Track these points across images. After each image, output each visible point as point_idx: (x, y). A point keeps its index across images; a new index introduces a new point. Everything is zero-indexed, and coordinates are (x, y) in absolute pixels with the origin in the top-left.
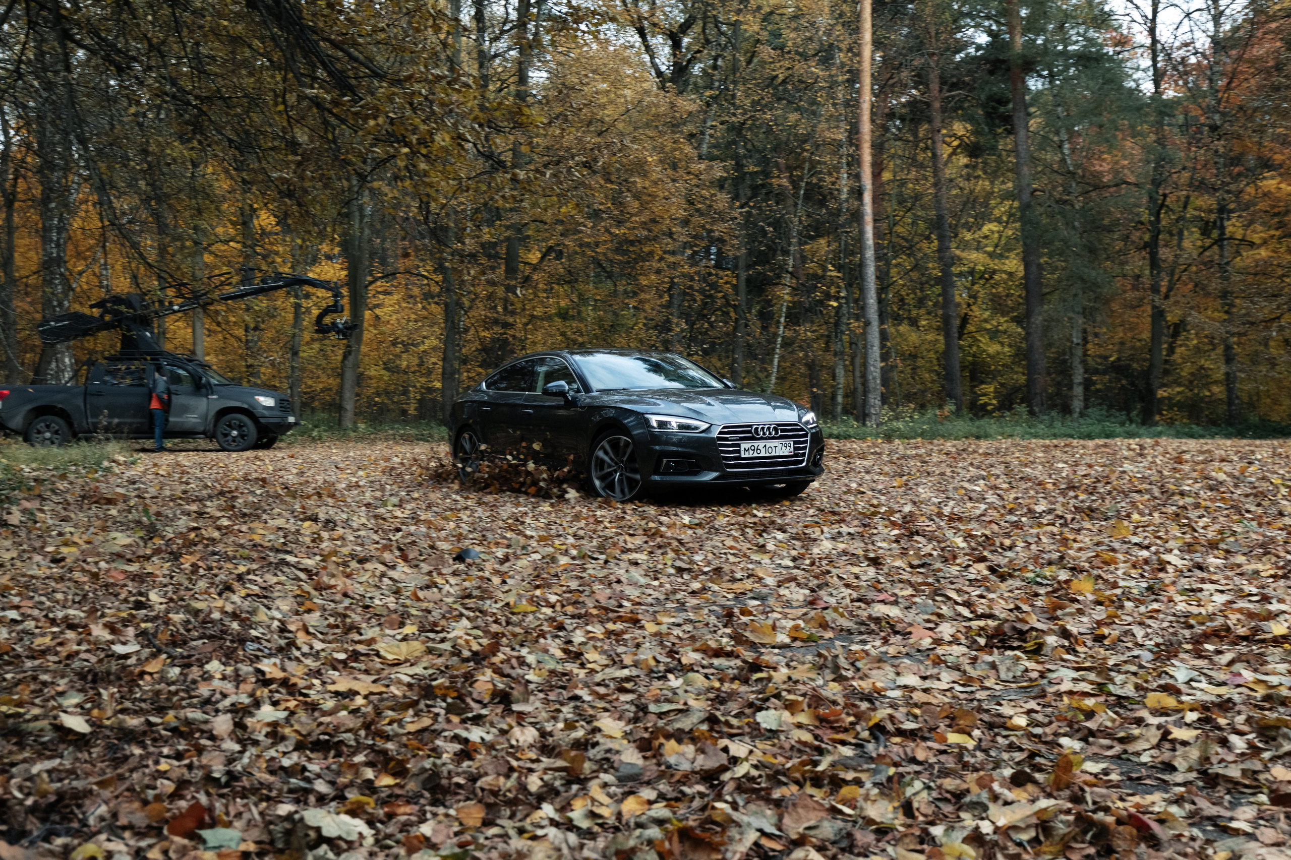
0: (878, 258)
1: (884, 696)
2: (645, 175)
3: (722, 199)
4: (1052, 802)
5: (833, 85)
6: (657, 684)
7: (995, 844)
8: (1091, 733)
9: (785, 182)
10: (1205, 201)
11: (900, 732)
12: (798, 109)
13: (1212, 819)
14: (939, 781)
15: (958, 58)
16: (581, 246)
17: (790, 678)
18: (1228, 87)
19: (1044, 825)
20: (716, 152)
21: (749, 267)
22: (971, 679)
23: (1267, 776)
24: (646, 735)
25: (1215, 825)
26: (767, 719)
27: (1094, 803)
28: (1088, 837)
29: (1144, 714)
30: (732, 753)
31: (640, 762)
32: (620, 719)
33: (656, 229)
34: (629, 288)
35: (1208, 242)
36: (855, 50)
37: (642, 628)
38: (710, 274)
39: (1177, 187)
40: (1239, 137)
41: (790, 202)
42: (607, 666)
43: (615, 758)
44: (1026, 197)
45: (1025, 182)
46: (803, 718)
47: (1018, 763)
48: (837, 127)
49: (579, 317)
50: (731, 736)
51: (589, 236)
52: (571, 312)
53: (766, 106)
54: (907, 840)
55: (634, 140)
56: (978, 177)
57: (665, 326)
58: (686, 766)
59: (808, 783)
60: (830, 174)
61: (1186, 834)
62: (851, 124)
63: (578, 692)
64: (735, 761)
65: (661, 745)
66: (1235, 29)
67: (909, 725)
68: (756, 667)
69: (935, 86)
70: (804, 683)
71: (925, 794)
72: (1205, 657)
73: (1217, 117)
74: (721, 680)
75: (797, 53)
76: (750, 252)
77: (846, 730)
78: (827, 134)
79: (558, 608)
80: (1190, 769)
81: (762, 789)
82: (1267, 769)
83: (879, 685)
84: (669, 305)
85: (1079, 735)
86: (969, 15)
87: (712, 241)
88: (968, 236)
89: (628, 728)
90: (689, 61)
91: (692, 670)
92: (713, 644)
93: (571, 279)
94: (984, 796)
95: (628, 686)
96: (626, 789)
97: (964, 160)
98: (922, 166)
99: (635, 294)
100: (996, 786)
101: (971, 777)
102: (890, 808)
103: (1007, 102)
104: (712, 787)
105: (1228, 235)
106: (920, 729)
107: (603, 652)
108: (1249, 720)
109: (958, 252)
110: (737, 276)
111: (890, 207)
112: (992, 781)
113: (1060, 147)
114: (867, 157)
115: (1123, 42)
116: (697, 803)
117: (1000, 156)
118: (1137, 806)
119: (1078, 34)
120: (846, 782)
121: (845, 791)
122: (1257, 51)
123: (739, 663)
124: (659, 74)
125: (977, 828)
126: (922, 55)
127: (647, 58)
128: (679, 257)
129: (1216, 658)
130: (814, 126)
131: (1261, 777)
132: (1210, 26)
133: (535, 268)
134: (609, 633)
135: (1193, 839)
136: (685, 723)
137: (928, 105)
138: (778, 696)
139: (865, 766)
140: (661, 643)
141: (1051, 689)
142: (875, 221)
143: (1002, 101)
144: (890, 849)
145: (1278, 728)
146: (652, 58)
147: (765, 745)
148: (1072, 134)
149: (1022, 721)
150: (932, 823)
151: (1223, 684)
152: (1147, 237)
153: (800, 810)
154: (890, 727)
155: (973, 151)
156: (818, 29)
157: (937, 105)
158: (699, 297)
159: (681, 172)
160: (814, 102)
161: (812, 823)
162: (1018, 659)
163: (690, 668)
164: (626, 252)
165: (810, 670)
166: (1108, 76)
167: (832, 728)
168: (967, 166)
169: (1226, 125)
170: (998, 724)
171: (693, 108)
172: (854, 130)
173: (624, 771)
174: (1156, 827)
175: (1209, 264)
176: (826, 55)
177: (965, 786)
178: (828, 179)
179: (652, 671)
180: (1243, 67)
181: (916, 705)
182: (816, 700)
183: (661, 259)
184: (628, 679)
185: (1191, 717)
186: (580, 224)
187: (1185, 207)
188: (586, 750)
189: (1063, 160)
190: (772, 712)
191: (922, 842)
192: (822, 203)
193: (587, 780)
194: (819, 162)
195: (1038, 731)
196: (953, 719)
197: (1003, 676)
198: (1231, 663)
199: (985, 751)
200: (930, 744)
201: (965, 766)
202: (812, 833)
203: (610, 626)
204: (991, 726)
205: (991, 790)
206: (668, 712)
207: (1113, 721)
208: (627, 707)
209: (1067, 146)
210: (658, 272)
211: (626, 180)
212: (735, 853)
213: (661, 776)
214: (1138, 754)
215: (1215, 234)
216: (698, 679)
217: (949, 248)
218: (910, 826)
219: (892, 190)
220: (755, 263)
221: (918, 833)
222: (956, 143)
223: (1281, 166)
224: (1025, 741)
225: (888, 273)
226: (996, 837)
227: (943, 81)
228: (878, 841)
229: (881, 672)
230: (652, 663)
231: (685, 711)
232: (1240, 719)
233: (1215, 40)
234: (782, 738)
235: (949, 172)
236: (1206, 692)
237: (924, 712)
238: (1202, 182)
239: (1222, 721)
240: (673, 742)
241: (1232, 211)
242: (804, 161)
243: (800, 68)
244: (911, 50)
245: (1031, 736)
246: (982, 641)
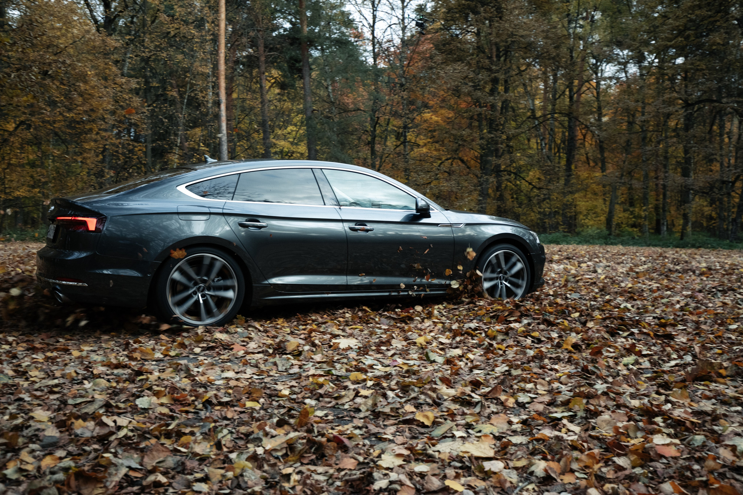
0: (229, 141)
1: (213, 384)
2: (86, 82)
3: (137, 101)
4: (297, 434)
5: (204, 41)
6: (76, 387)
7: (264, 459)
8: (321, 396)
9: (175, 94)
10: (397, 122)
11: (220, 404)
12: (183, 53)
13: (375, 435)
14: (238, 428)
15: (274, 34)
16: (43, 122)
17: (159, 378)
18: (408, 65)
19: (290, 446)
20: (132, 73)
21: (153, 141)
22: (263, 371)
23: (403, 410)
24: (64, 418)
25: (376, 437)
26: (142, 403)
27: (318, 432)
28: (313, 450)
29: (348, 384)
30: (118, 424)
31: (58, 435)
32: (48, 410)
33: (94, 116)
34: (77, 150)
35: (399, 143)
36: (216, 23)
37: (70, 354)
38: (129, 144)
39: (384, 114)
40: (413, 91)
41: (179, 106)
42: (44, 378)
43: (41, 434)
44: (309, 113)
45: (308, 105)
46: (164, 400)
47: (282, 415)
48: (206, 65)
49: (42, 165)
50: (119, 414)
51: (49, 117)
52: (37, 163)
53: (163, 49)
54: (216, 463)
55: (79, 61)
56: (285, 100)
57: (100, 174)
58: (88, 434)
59: (163, 437)
60: (202, 92)
61: (361, 443)
62: (213, 64)
63: (22, 396)
64: (119, 428)
65: (73, 423)
66: (412, 36)
67: (226, 399)
68: (139, 373)
69: (261, 48)
70: (168, 380)
71: (229, 436)
72: (381, 353)
73: (403, 80)
74: (118, 382)
75: (182, 20)
76: (154, 133)
77: (189, 405)
78: (200, 69)
79: (14, 345)
80: (367, 410)
81: (134, 443)
82: (403, 407)
83: (212, 378)
84: (103, 161)
85: (315, 397)
86: (280, 11)
87: (131, 125)
88: (280, 132)
89: (52, 416)
90: (115, 17)
91: (100, 377)
92: (114, 361)
93: (37, 142)
94: (261, 433)
95: (55, 389)
96: (46, 452)
97: (277, 91)
98: (254, 92)
99: (81, 154)
100: (267, 428)
101: (255, 424)
102: (209, 446)
103: (300, 62)
104: (103, 445)
105: (408, 140)
106: (231, 401)
107: (42, 370)
108: (397, 383)
109: (274, 141)
110: (146, 147)
111: (237, 112)
112: (266, 425)
113: (327, 88)
114: (223, 84)
115: (359, 36)
116: (92, 456)
117: (296, 90)
118: (340, 431)
119: (336, 29)
120: (185, 434)
121: (184, 439)
122: (421, 48)
123: (130, 371)
124: (96, 21)
125: (255, 451)
126: (254, 30)
127: (88, 12)
128: (109, 133)
129: (386, 353)
130: (192, 64)
131: (400, 411)
132: (400, 33)
133: (11, 134)
134: (47, 359)
135: (364, 445)
136: (90, 409)
137: (258, 58)
138: (150, 389)
139: (197, 424)
140: (82, 363)
141: (304, 374)
142: (228, 120)
143: (297, 61)
144: (206, 469)
145: (409, 386)
146: (91, 11)
147: (140, 418)
148: (334, 81)
149: (286, 392)
150: (231, 452)
151: (389, 366)
152: (369, 139)
153: (154, 453)
154: (214, 401)
155: (282, 86)
156: (194, 8)
157: (263, 59)
158: (122, 158)
159: (110, 82)
160: (192, 50)
161: (161, 459)
162: (289, 359)
163: (99, 376)
164: (74, 128)
165: (172, 372)
166: (351, 53)
167: (181, 404)
168: (279, 94)
169: (408, 85)
170: (274, 395)
171: (118, 45)
172: (216, 67)
173: (46, 441)
174: (346, 442)
175: (399, 154)
176: (200, 23)
177: (251, 430)
178: (200, 94)
179: (74, 380)
180: (415, 56)
181: (230, 388)
182: (174, 389)
183: (97, 133)
184: (56, 386)
185: (370, 383)
186: (43, 109)
187: (388, 124)
188: (22, 431)
189: (329, 96)
190: (146, 398)
191: (224, 463)
192: (198, 107)
193: (20, 449)
194: (195, 85)
195: (294, 396)
196: (250, 394)
197: (280, 369)
198: (393, 355)
199: (265, 410)
200: (236, 408)
201: (253, 418)
202: (161, 465)
203: (49, 354)
204: (270, 396)
205: (265, 430)
206: (81, 403)
207: (333, 388)
208: (54, 402)
209: (330, 88)
210: (96, 141)
211: (74, 84)
212: (112, 482)
213: (71, 441)
214: (343, 405)
215: (402, 139)
216: (103, 383)
217: (268, 138)
218: (219, 455)
219: (238, 103)
220: (157, 140)
221: (222, 458)
222: (273, 81)
223: (432, 107)
224: (287, 402)
225: (234, 149)
226: (264, 456)
227: (266, 47)
228: (200, 465)
229: (213, 371)
230: (74, 375)
231: (92, 401)
232: (393, 383)
233: (403, 40)
234: (151, 412)
235: (269, 96)
236: (380, 370)
237: (234, 391)
238: (396, 112)
239: (385, 385)
240: (80, 421)
241: (410, 128)
242: (187, 83)
243: (184, 29)
244: (248, 26)
245: (290, 400)
246: (271, 351)
